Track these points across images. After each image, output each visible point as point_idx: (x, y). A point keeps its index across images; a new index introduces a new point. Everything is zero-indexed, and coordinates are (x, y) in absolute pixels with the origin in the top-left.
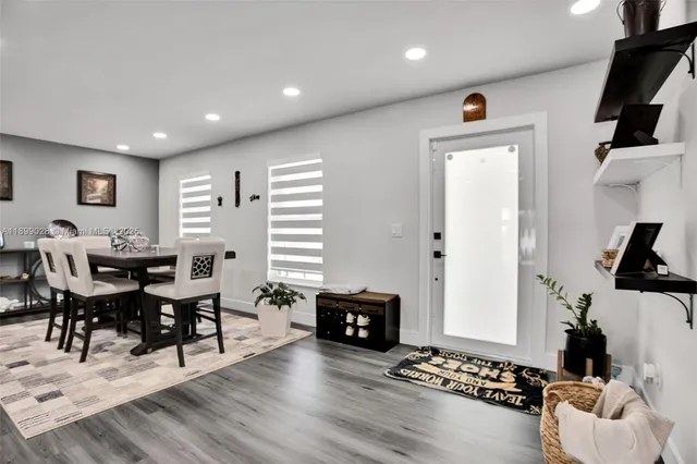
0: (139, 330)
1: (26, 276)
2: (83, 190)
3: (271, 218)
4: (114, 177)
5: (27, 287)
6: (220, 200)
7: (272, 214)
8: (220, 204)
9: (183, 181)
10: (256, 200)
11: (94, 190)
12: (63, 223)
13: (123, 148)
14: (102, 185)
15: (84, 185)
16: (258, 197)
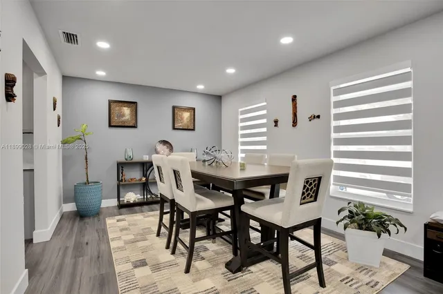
0: (231, 241)
1: (144, 179)
2: (176, 120)
3: (334, 135)
4: (194, 109)
5: (145, 186)
6: (276, 122)
7: (335, 132)
8: (276, 126)
9: (240, 110)
10: (316, 120)
11: (182, 119)
12: (165, 142)
13: (200, 87)
14: (186, 115)
15: (176, 116)
16: (318, 117)
